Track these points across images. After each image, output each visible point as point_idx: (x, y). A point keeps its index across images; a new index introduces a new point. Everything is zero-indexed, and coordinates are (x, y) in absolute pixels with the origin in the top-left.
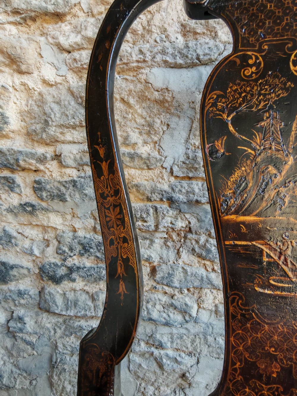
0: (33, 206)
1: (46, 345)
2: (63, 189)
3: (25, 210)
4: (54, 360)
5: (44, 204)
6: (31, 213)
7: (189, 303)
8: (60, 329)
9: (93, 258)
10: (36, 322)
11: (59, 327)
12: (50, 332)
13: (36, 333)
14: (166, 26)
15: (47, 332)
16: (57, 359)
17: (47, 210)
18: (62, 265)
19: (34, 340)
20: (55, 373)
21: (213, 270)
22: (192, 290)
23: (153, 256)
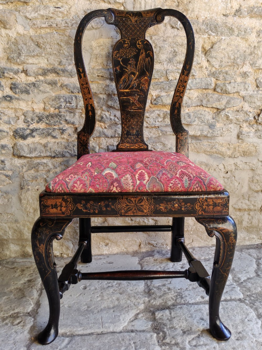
0: (11, 97)
1: (17, 177)
2: (28, 88)
3: (6, 100)
4: (22, 185)
5: (17, 96)
6: (9, 101)
7: (94, 146)
8: (26, 166)
9: (44, 124)
10: (11, 164)
11: (24, 165)
12: (19, 168)
13: (11, 170)
14: (77, 12)
15: (18, 168)
16: (24, 184)
17: (18, 99)
18: (27, 129)
19: (10, 174)
20: (23, 192)
21: (105, 128)
22: (95, 139)
23: (75, 121)
